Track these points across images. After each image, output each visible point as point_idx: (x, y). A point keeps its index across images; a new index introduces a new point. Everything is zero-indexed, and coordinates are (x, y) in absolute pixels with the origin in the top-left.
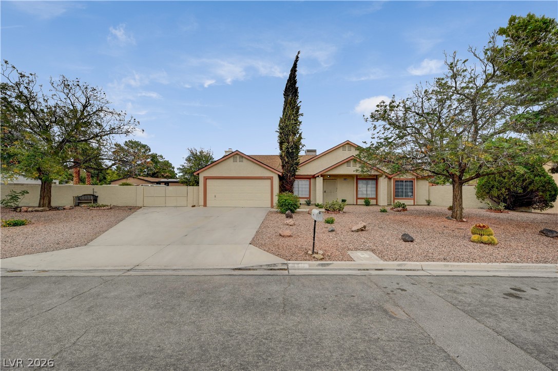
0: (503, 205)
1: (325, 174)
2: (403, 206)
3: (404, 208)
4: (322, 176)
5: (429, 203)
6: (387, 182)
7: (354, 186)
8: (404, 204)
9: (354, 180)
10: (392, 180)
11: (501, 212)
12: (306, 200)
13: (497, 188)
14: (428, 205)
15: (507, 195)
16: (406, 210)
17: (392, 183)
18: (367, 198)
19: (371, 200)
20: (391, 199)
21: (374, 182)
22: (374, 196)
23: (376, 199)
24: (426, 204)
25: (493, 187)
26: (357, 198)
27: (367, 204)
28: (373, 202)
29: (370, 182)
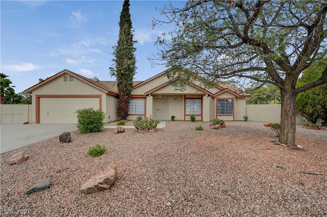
0: (321, 122)
1: (154, 93)
2: (221, 122)
3: (222, 124)
4: (151, 95)
5: (246, 119)
6: (209, 101)
7: (182, 104)
8: (222, 121)
9: (182, 99)
10: (215, 99)
11: (319, 129)
12: (137, 116)
13: (311, 105)
14: (246, 120)
15: (322, 111)
16: (225, 127)
17: (215, 102)
18: (193, 115)
19: (196, 116)
20: (214, 116)
21: (200, 101)
22: (200, 113)
23: (201, 115)
24: (244, 119)
25: (307, 104)
26: (185, 115)
27: (193, 120)
28: (197, 118)
29: (196, 101)
